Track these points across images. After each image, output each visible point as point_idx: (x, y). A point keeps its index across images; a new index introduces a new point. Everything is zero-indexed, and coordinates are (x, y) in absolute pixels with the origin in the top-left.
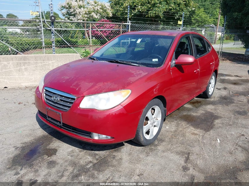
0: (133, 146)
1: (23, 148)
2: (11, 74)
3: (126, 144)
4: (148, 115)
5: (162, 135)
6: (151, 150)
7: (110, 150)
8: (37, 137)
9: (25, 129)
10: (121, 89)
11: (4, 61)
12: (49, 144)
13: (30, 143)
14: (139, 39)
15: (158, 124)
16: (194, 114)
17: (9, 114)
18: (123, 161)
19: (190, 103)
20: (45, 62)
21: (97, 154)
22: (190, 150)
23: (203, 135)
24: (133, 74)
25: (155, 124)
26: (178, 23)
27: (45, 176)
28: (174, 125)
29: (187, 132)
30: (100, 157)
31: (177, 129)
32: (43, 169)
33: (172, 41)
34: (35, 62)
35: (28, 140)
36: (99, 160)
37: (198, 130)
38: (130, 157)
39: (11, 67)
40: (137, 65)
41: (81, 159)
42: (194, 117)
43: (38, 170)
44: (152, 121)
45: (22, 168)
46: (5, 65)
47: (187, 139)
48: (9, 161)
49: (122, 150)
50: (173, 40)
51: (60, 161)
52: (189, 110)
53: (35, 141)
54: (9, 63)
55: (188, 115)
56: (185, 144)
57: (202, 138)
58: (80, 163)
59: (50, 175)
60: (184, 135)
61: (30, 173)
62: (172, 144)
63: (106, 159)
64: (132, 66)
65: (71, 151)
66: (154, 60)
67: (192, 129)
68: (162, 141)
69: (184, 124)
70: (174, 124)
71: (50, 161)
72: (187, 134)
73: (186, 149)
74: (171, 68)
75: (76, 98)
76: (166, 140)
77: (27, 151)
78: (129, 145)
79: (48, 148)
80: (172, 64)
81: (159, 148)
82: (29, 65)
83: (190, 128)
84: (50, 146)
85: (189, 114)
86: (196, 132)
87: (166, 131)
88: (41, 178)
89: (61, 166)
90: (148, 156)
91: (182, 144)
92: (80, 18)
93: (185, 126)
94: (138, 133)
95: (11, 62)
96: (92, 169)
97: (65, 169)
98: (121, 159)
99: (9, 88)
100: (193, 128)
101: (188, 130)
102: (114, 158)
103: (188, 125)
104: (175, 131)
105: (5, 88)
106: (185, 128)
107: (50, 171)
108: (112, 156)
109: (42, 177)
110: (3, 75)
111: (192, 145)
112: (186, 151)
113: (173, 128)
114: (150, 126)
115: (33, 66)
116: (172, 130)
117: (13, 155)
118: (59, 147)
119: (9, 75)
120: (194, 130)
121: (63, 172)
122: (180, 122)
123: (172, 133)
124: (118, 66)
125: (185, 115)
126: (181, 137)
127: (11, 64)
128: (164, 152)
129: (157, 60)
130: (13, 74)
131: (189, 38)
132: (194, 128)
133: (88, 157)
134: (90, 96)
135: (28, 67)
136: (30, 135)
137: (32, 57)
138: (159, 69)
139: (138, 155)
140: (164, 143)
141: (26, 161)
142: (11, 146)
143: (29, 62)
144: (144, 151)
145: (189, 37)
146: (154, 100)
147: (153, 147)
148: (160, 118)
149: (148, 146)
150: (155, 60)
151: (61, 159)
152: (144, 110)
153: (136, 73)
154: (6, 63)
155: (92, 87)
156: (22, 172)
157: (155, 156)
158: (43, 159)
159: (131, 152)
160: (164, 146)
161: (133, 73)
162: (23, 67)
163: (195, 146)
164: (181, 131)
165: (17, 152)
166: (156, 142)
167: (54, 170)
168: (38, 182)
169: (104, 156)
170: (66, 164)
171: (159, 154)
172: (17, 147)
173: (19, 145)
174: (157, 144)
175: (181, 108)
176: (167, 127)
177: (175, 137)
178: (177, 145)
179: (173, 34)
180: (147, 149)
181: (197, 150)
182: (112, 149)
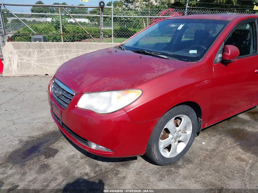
0: (147, 163)
1: (27, 143)
2: (53, 62)
3: (139, 158)
4: (169, 126)
5: (193, 153)
6: (169, 172)
7: (117, 163)
8: (47, 132)
9: (40, 121)
10: (129, 88)
11: (47, 48)
12: (54, 143)
13: (37, 138)
14: (181, 25)
15: (186, 139)
16: (249, 129)
17: (35, 103)
18: (126, 181)
19: (248, 112)
20: (86, 50)
21: (99, 165)
22: (226, 184)
23: (254, 163)
24: (153, 69)
25: (180, 139)
26: (254, 8)
27: (29, 182)
28: (214, 142)
29: (230, 154)
30: (101, 170)
31: (217, 148)
32: (32, 172)
33: (224, 27)
34: (77, 50)
35: (36, 134)
36: (97, 174)
37: (248, 154)
38: (136, 178)
39: (53, 54)
40: (166, 57)
41: (78, 167)
42: (248, 133)
43: (26, 173)
44: (175, 135)
45: (13, 167)
46: (47, 52)
47: (226, 165)
48: (6, 156)
49: (131, 165)
50: (225, 25)
51: (54, 166)
52: (244, 122)
53: (42, 136)
54: (51, 51)
55: (240, 130)
56: (221, 172)
57: (251, 167)
58: (74, 173)
59: (34, 183)
60: (223, 159)
61: (17, 175)
62: (201, 169)
63: (107, 174)
64: (158, 59)
65: (72, 156)
66: (191, 52)
67: (239, 151)
68: (189, 161)
69: (229, 141)
70: (215, 139)
71: (44, 164)
72: (230, 157)
73: (219, 181)
74: (214, 64)
75: (74, 94)
76: (196, 161)
77: (29, 147)
78: (143, 160)
79: (50, 147)
80: (217, 59)
81: (181, 171)
82: (70, 53)
83: (237, 149)
84: (54, 145)
85: (242, 128)
86: (243, 156)
87: (200, 148)
88: (24, 184)
89: (52, 173)
90: (161, 180)
91: (217, 171)
92: (137, 5)
93: (230, 145)
94: (151, 149)
95: (53, 49)
96: (83, 184)
97: (54, 178)
98: (124, 178)
99: (49, 75)
100: (241, 150)
101: (233, 152)
102: (116, 174)
103: (235, 144)
104: (214, 150)
105: (46, 75)
106: (228, 148)
107: (38, 176)
108: (115, 172)
109: (26, 183)
110: (46, 63)
111: (231, 176)
112: (219, 183)
113: (212, 145)
114: (172, 141)
115: (74, 54)
116: (210, 148)
117: (14, 149)
118: (62, 148)
119: (50, 63)
120: (242, 154)
121: (50, 182)
122: (224, 138)
123: (208, 153)
124: (141, 57)
125: (235, 129)
126: (218, 160)
127: (53, 51)
128: (185, 178)
129: (195, 52)
130: (55, 62)
131: (253, 24)
132: (243, 149)
133: (87, 167)
134: (89, 93)
135: (69, 55)
136: (42, 128)
137: (74, 45)
138: (194, 64)
139: (148, 177)
140: (191, 166)
141: (22, 159)
142: (16, 139)
143: (70, 50)
144: (159, 172)
145: (254, 22)
146: (181, 106)
147: (173, 169)
148: (189, 132)
149: (166, 166)
150: (193, 52)
151: (57, 163)
152: (162, 119)
153: (158, 67)
154: (48, 50)
155: (96, 82)
156: (10, 172)
157: (170, 183)
158: (39, 160)
159: (141, 170)
160: (189, 169)
161: (154, 67)
162: (65, 55)
163: (236, 178)
164: (222, 151)
165: (19, 147)
166: (180, 163)
167: (42, 176)
168: (19, 188)
169: (106, 170)
170: (59, 171)
171: (177, 180)
172: (23, 140)
173: (25, 139)
174: (180, 164)
175: (233, 118)
176: (203, 143)
177: (209, 158)
178: (208, 172)
179: (228, 18)
180: (163, 170)
181: (236, 185)
182: (120, 161)
